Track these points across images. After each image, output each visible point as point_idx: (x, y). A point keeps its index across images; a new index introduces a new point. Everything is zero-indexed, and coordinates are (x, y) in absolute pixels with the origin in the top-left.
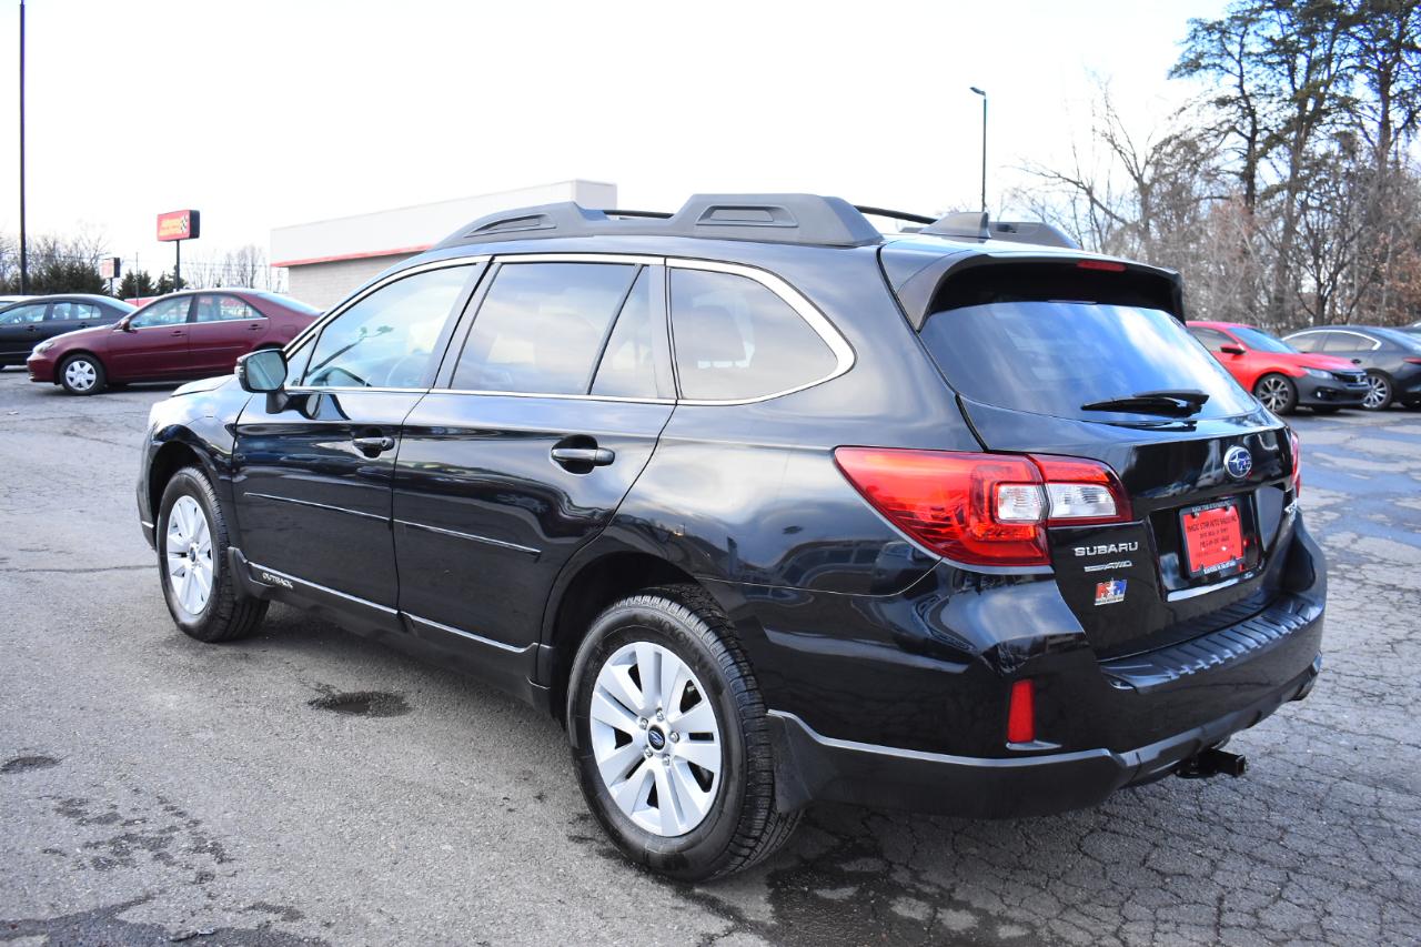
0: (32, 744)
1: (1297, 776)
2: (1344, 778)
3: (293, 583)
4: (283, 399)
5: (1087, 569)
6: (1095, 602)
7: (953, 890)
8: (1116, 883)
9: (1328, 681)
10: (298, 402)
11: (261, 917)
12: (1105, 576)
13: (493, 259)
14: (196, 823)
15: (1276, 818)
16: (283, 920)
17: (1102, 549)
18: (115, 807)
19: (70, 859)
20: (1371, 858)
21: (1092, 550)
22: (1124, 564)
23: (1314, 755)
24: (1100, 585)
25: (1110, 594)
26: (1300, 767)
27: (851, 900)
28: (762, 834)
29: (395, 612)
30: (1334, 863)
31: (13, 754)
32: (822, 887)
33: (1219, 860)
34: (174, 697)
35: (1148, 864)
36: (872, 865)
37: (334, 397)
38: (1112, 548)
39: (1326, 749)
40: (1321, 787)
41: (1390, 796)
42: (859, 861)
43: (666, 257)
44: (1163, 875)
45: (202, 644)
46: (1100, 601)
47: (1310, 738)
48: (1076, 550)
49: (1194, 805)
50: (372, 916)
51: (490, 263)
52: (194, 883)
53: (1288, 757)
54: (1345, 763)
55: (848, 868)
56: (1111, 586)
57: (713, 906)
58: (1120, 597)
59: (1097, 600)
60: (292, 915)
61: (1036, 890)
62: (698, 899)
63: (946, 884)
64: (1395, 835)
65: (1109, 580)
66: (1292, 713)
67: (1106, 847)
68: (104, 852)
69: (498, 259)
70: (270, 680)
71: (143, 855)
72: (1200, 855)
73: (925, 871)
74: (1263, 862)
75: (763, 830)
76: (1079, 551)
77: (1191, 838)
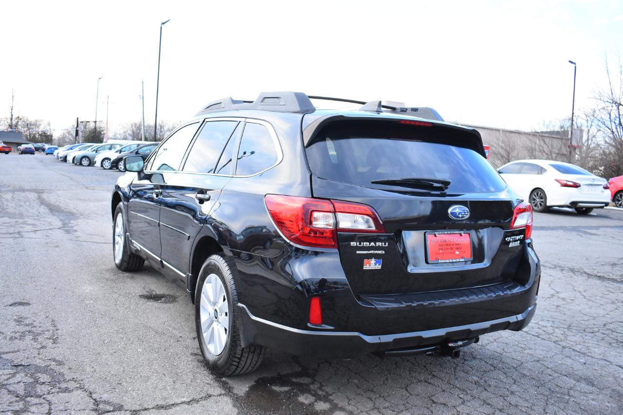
0: (27, 298)
1: (542, 371)
2: (566, 375)
3: (140, 248)
4: (142, 175)
5: (358, 252)
6: (363, 267)
7: (331, 395)
8: (408, 403)
9: (605, 334)
10: (149, 177)
11: (49, 363)
12: (370, 257)
13: (205, 120)
14: (57, 330)
15: (514, 388)
16: (57, 365)
17: (366, 244)
18: (35, 321)
19: (4, 335)
20: (544, 410)
21: (360, 244)
22: (380, 252)
23: (560, 364)
24: (366, 261)
25: (372, 265)
26: (548, 368)
27: (286, 392)
28: (241, 357)
29: (160, 259)
30: (523, 410)
31: (18, 300)
32: (276, 385)
33: (467, 401)
34: (91, 288)
35: (433, 398)
36: (305, 380)
37: (162, 175)
38: (372, 244)
39: (569, 362)
40: (550, 377)
41: (583, 386)
42: (301, 379)
43: (246, 118)
44: (434, 402)
45: (121, 271)
46: (366, 267)
47: (567, 357)
48: (352, 243)
49: (478, 377)
50: (88, 368)
51: (204, 121)
52: (37, 349)
53: (545, 363)
54: (573, 369)
55: (294, 380)
56: (373, 261)
57: (224, 385)
58: (379, 267)
59: (364, 267)
60: (60, 363)
61: (369, 400)
62: (220, 382)
63: (330, 392)
64: (567, 403)
65: (372, 259)
66: (570, 345)
67: (420, 389)
68: (17, 335)
69: (207, 120)
70: (133, 286)
71: (29, 338)
72: (461, 398)
73: (327, 386)
74: (489, 404)
75: (242, 355)
76: (353, 244)
77: (464, 390)
